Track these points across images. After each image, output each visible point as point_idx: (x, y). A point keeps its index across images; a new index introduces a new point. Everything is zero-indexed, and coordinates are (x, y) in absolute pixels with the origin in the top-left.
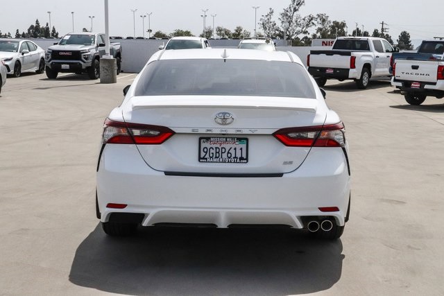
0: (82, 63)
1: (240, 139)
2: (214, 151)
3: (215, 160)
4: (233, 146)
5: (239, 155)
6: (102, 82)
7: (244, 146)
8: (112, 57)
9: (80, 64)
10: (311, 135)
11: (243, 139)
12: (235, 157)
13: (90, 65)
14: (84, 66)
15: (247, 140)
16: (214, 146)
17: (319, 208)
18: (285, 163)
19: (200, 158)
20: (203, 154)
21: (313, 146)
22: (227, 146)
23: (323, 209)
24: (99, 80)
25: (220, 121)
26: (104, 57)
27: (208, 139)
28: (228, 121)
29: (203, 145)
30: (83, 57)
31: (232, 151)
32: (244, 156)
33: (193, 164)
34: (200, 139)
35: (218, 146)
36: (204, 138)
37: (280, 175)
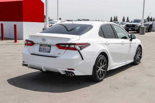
0: (135, 28)
1: (49, 46)
2: (42, 49)
3: (42, 51)
4: (47, 48)
5: (48, 51)
6: (140, 34)
7: (49, 48)
8: (144, 26)
9: (135, 29)
10: (67, 46)
11: (50, 46)
12: (47, 51)
13: (138, 29)
14: (136, 29)
15: (51, 46)
16: (43, 47)
17: (67, 69)
18: (58, 54)
19: (39, 50)
20: (40, 49)
21: (67, 49)
22: (46, 48)
23: (68, 69)
24: (139, 34)
25: (43, 40)
26: (141, 26)
27: (42, 45)
28: (45, 40)
29: (41, 47)
30: (136, 26)
31: (47, 49)
32: (49, 51)
33: (37, 52)
34: (40, 45)
35: (44, 47)
36: (41, 45)
37: (55, 57)
